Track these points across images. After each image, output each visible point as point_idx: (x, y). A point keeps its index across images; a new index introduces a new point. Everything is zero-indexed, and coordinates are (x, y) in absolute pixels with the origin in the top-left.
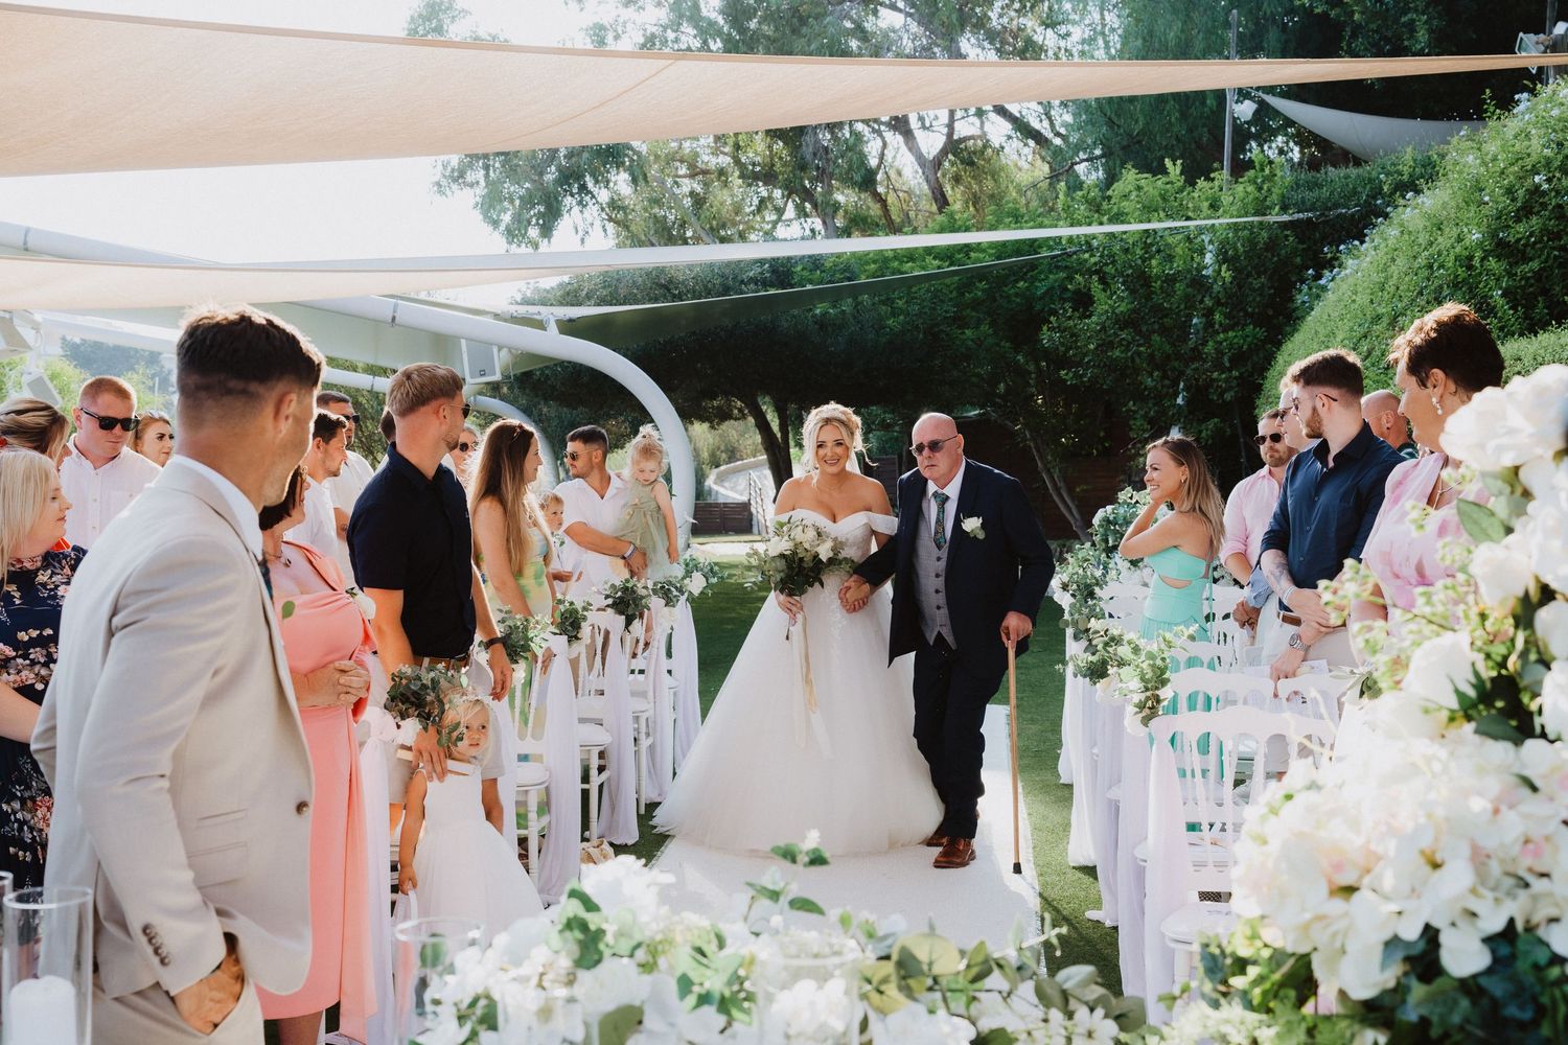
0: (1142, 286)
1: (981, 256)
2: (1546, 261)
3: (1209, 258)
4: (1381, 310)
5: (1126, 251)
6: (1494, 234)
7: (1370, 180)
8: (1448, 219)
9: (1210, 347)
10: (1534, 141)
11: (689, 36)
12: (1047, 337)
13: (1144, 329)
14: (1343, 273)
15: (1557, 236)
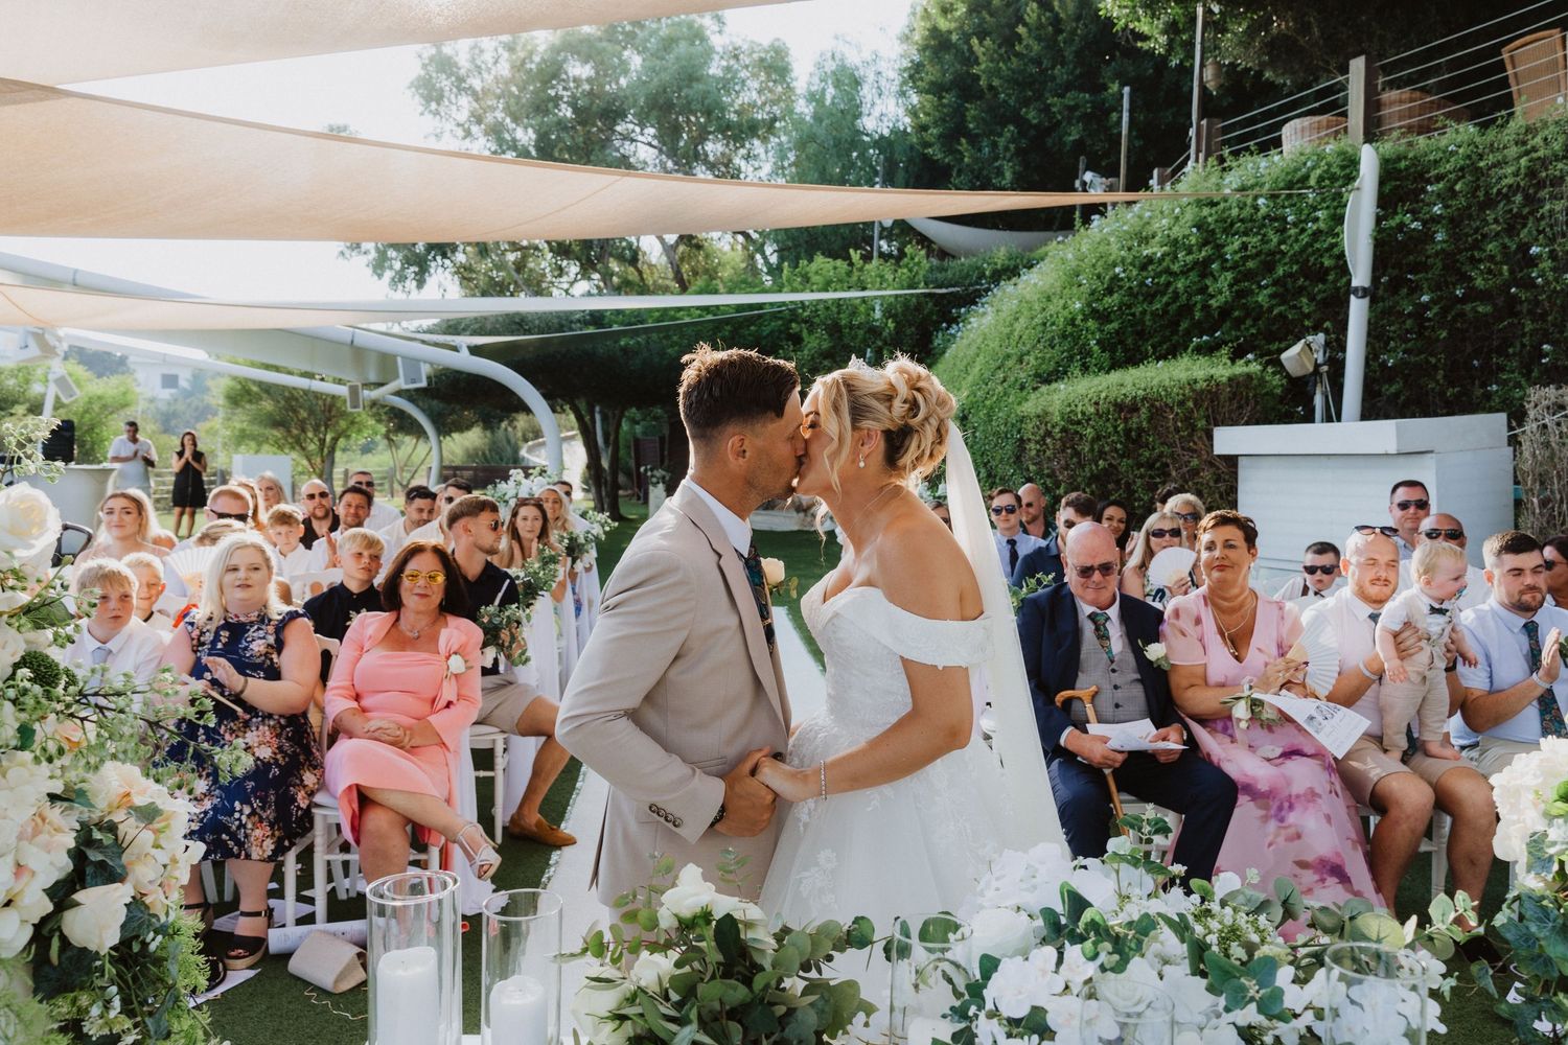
2: (1123, 323)
3: (878, 314)
4: (1009, 350)
5: (827, 309)
6: (1089, 305)
7: (977, 268)
8: (1055, 294)
10: (1112, 246)
14: (969, 327)
15: (1129, 307)
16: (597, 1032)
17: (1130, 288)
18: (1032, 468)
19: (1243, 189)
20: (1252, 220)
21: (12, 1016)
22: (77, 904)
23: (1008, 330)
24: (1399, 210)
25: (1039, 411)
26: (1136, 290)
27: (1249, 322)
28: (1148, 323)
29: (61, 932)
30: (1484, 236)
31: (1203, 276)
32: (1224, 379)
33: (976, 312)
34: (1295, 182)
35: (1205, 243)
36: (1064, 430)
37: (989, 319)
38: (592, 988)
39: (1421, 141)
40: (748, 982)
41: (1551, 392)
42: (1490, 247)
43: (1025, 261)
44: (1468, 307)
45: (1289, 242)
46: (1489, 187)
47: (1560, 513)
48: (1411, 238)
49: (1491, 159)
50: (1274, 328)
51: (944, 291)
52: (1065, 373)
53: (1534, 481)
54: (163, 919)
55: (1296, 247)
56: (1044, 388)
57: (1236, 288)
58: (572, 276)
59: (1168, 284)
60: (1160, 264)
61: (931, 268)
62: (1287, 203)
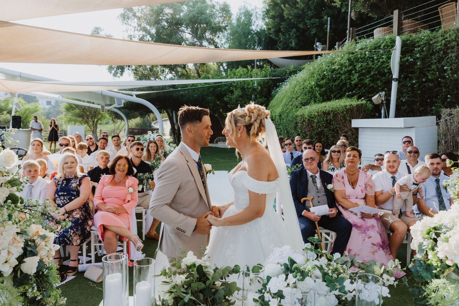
0: (244, 90)
2: (326, 88)
3: (256, 85)
4: (293, 96)
5: (241, 83)
6: (317, 83)
7: (285, 71)
8: (307, 79)
10: (324, 65)
12: (225, 99)
14: (282, 89)
15: (328, 83)
16: (164, 296)
17: (329, 78)
18: (299, 130)
19: (362, 49)
20: (364, 58)
21: (8, 292)
22: (25, 262)
23: (293, 90)
24: (407, 55)
25: (302, 114)
26: (330, 78)
27: (363, 88)
28: (334, 88)
29: (20, 269)
30: (432, 63)
31: (350, 74)
32: (355, 105)
33: (284, 84)
34: (377, 47)
35: (350, 65)
36: (309, 120)
37: (288, 87)
38: (163, 284)
39: (414, 35)
40: (205, 283)
41: (448, 110)
42: (433, 66)
43: (299, 69)
44: (426, 84)
45: (375, 65)
46: (433, 49)
47: (450, 145)
48: (410, 64)
49: (434, 41)
50: (370, 90)
51: (275, 78)
52: (309, 103)
53: (443, 136)
54: (48, 265)
55: (377, 66)
56: (303, 107)
58: (167, 73)
59: (340, 77)
60: (337, 71)
61: (271, 71)
62: (374, 53)
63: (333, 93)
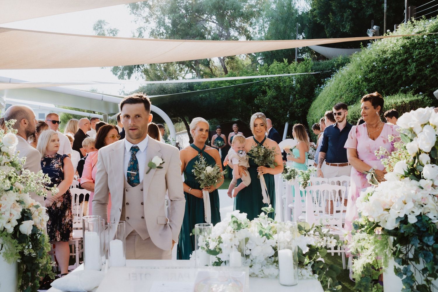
0: (279, 89)
1: (239, 82)
2: (376, 82)
3: (294, 82)
4: (338, 94)
5: (275, 81)
6: (364, 76)
7: (332, 63)
8: (353, 73)
9: (295, 103)
10: (373, 55)
11: (162, 30)
12: (256, 101)
13: (279, 99)
14: (327, 86)
15: (379, 77)
17: (379, 70)
19: (419, 33)
20: (423, 44)
23: (337, 87)
26: (381, 70)
27: (423, 81)
28: (386, 82)
31: (405, 64)
32: (407, 102)
33: (330, 80)
35: (406, 53)
37: (333, 83)
43: (347, 61)
51: (314, 73)
52: (355, 101)
57: (417, 69)
58: (186, 72)
59: (393, 68)
60: (390, 61)
61: (314, 64)
62: (435, 37)
63: (386, 88)
